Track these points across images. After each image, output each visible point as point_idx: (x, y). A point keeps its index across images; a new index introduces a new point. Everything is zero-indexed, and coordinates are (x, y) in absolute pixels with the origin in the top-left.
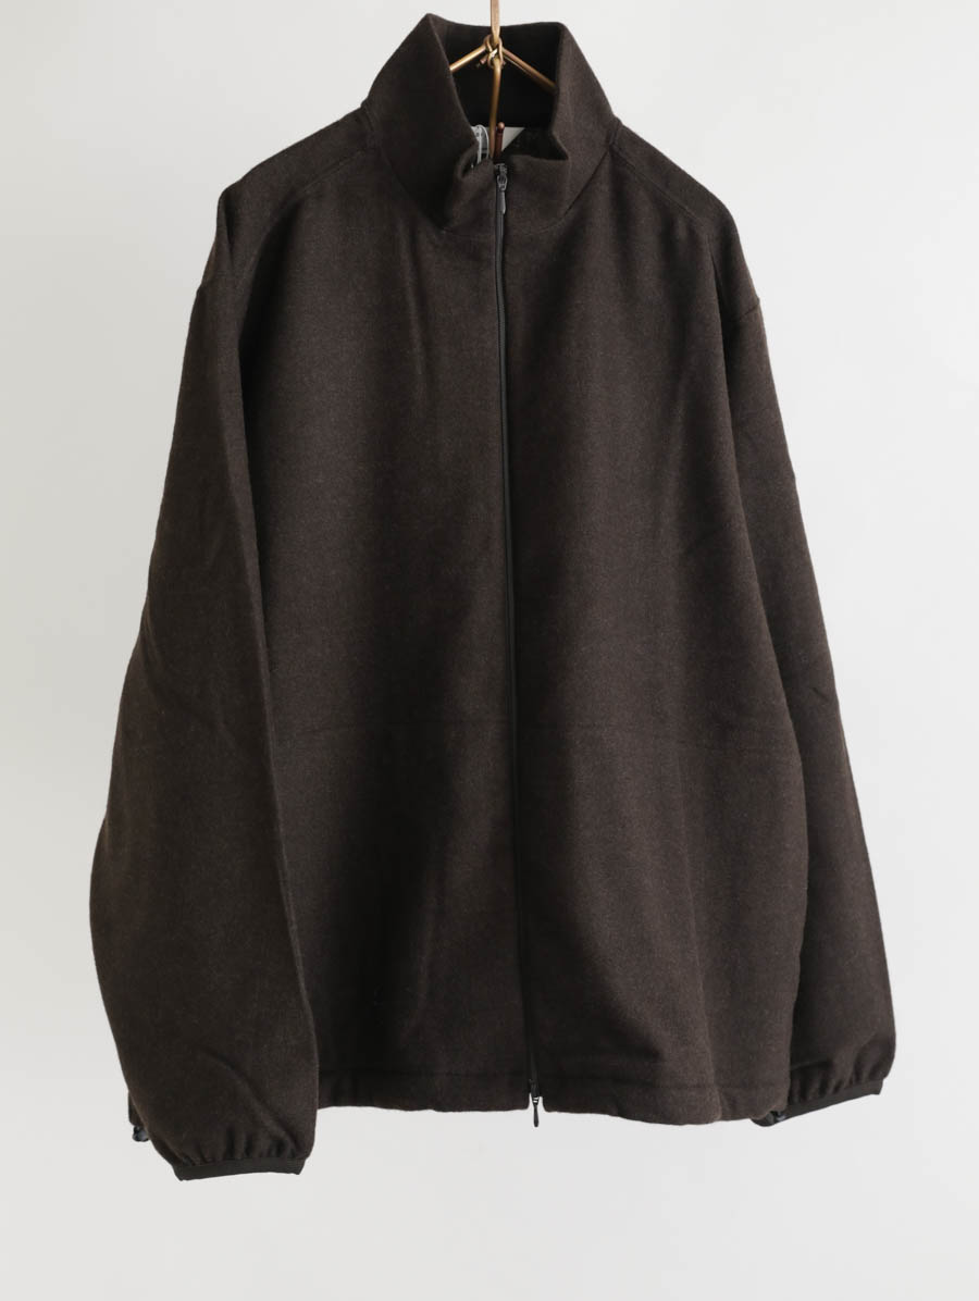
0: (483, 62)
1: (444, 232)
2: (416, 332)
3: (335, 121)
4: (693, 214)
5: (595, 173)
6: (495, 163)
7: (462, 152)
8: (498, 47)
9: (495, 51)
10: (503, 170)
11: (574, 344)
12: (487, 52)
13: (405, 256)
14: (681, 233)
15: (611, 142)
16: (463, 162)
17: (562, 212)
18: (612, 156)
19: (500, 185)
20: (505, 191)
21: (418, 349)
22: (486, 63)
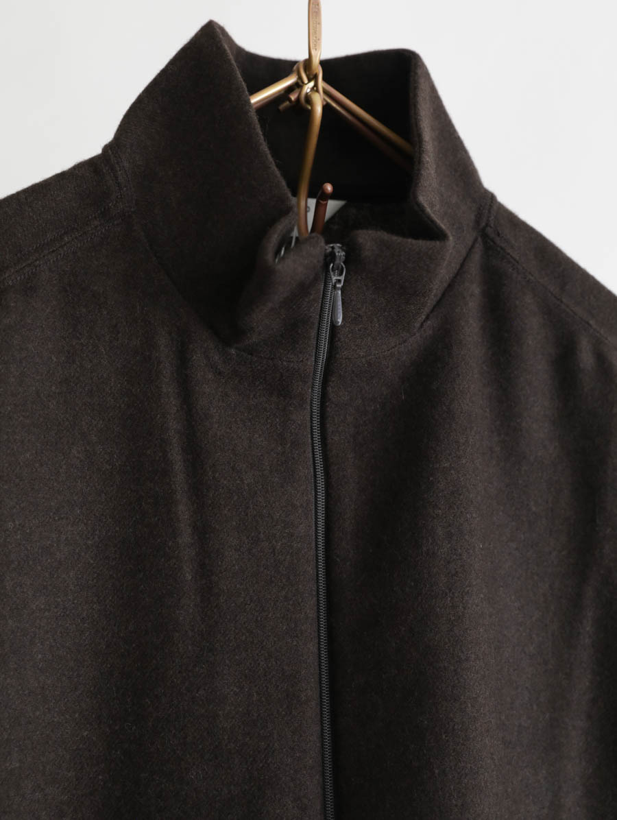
0: (293, 97)
1: (233, 351)
2: (183, 510)
3: (58, 170)
4: (602, 332)
5: (462, 265)
6: (327, 242)
7: (272, 222)
8: (315, 78)
9: (312, 84)
10: (340, 254)
11: (440, 532)
12: (298, 85)
13: (168, 389)
14: (586, 359)
15: (483, 224)
16: (275, 238)
17: (417, 325)
18: (485, 243)
19: (334, 278)
20: (343, 289)
21: (186, 537)
22: (298, 99)
